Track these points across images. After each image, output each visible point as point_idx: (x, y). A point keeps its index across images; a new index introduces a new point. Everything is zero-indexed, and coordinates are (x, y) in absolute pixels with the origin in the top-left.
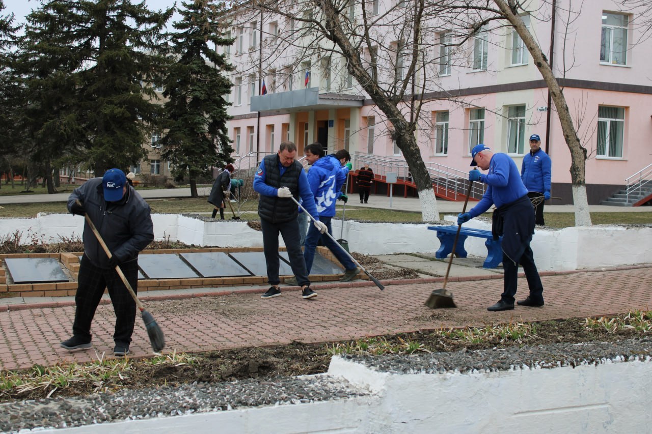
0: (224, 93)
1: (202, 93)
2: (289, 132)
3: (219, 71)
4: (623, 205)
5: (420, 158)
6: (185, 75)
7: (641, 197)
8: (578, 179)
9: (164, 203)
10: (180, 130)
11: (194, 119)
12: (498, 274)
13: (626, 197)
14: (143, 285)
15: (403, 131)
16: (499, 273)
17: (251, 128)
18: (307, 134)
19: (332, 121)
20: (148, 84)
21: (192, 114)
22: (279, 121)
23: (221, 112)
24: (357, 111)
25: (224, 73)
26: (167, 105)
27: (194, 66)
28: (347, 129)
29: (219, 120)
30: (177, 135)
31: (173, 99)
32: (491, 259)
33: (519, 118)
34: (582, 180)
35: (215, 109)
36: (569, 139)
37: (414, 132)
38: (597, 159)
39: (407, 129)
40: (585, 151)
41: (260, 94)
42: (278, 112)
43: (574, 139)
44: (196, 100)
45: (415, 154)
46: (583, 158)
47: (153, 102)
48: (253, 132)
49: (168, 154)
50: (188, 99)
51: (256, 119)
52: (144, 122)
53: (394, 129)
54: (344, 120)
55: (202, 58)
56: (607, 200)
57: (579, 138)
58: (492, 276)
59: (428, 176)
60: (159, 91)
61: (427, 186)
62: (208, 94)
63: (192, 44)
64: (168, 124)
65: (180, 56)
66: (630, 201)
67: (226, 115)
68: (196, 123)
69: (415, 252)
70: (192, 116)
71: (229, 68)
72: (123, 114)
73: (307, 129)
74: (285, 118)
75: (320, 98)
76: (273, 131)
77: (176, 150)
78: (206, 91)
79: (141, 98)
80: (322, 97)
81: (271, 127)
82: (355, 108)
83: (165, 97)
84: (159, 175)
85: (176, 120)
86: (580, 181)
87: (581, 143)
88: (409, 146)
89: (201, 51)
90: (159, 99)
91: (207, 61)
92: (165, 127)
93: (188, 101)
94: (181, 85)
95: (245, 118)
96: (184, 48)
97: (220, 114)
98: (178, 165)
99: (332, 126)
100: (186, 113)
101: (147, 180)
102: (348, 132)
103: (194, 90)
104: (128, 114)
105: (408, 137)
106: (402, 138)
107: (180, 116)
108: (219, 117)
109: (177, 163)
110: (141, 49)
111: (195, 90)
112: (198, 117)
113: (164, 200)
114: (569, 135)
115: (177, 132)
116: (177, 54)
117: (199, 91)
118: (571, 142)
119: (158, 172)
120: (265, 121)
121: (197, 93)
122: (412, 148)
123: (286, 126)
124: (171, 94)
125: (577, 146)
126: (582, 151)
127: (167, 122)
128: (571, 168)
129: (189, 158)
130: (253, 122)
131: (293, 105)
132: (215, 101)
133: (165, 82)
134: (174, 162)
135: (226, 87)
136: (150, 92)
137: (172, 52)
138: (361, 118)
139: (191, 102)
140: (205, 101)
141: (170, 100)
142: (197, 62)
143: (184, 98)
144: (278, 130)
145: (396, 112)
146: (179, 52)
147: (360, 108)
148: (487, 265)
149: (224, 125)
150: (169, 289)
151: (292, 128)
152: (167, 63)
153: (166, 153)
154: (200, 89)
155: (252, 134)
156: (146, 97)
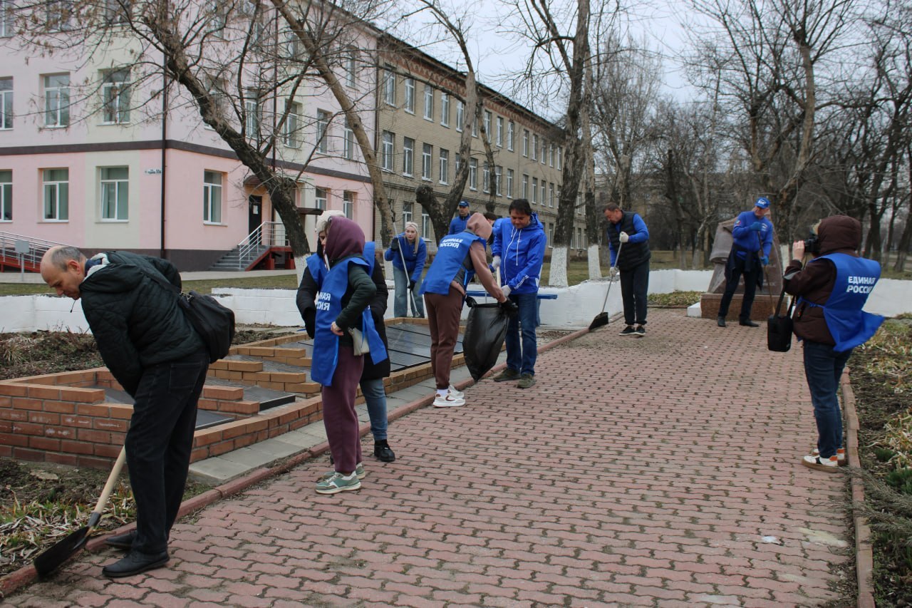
4: (237, 270)
7: (251, 262)
13: (238, 262)
38: (205, 225)
66: (242, 266)
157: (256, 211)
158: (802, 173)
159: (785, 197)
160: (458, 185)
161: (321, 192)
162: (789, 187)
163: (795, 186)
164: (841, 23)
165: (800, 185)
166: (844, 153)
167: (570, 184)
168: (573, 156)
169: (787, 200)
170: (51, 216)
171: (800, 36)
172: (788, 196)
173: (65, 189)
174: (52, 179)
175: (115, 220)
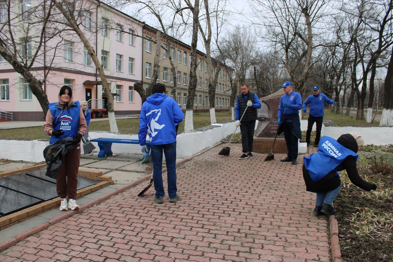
105: (40, 89)
114: (107, 88)
125: (110, 93)
145: (29, 74)
157: (89, 95)
158: (307, 73)
159: (299, 85)
160: (152, 82)
161: (119, 87)
162: (301, 80)
163: (304, 80)
164: (324, 3)
165: (306, 79)
166: (324, 70)
167: (193, 79)
168: (194, 66)
169: (300, 86)
170: (4, 99)
171: (305, 11)
172: (300, 85)
173: (8, 87)
174: (4, 83)
175: (28, 100)
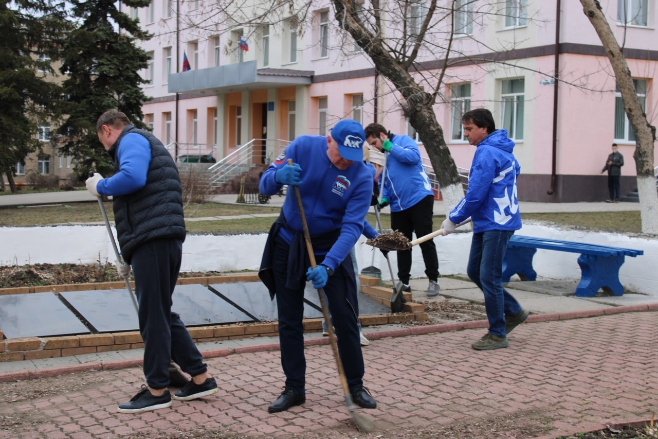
0: (140, 67)
1: (111, 68)
2: (216, 118)
3: (132, 39)
5: (442, 142)
6: (88, 45)
8: (646, 168)
9: (67, 210)
10: (83, 116)
11: (103, 102)
12: (611, 307)
14: (89, 344)
15: (419, 105)
16: (605, 303)
17: (167, 115)
18: (239, 120)
19: (272, 104)
20: (41, 56)
21: (99, 95)
22: (202, 104)
23: (137, 92)
24: (305, 90)
25: (138, 44)
26: (66, 83)
27: (101, 33)
28: (292, 113)
29: (135, 102)
30: (80, 122)
31: (74, 76)
32: (587, 283)
33: (515, 95)
34: (651, 169)
35: (129, 88)
36: (633, 113)
37: (433, 106)
39: (425, 102)
40: (653, 130)
41: (178, 71)
42: (203, 93)
43: (639, 113)
44: (103, 78)
45: (436, 136)
46: (651, 139)
47: (49, 79)
48: (170, 120)
49: (67, 147)
50: (93, 76)
51: (174, 103)
52: (37, 106)
53: (405, 102)
54: (287, 101)
55: (110, 24)
56: (629, 195)
57: (646, 113)
58: (604, 311)
59: (455, 167)
60: (57, 65)
61: (454, 179)
62: (118, 69)
63: (97, 5)
64: (69, 107)
65: (81, 21)
67: (143, 95)
68: (105, 106)
69: (455, 273)
70: (99, 98)
71: (145, 36)
72: (10, 94)
73: (239, 113)
74: (211, 101)
75: (259, 74)
76: (195, 117)
77: (79, 142)
78: (117, 66)
79: (33, 75)
80: (259, 72)
81: (193, 113)
82: (301, 86)
83: (63, 74)
84: (48, 175)
85: (79, 102)
86: (648, 170)
87: (648, 119)
88: (429, 126)
89: (109, 15)
90: (57, 76)
91: (116, 27)
92: (65, 112)
93: (93, 78)
94: (85, 57)
95: (160, 102)
96: (87, 10)
97: (135, 95)
98: (82, 160)
99: (273, 110)
100: (91, 94)
101: (34, 182)
102: (293, 117)
103: (100, 64)
104: (16, 95)
105: (426, 113)
106: (419, 114)
107: (84, 97)
108: (134, 99)
109: (80, 157)
110: (31, 11)
111: (103, 64)
112: (107, 98)
113: (67, 206)
114: (632, 108)
115: (81, 118)
116: (77, 18)
117: (107, 65)
118: (635, 118)
119: (47, 171)
120: (185, 105)
121: (105, 68)
122: (432, 128)
123: (212, 111)
124: (70, 70)
125: (643, 123)
126: (650, 129)
127: (67, 105)
128: (635, 153)
129: (96, 152)
130: (170, 107)
131: (225, 83)
132: (128, 79)
133: (63, 55)
134: (77, 157)
135: (143, 59)
136: (44, 66)
137: (70, 16)
138: (310, 100)
139: (97, 80)
140: (115, 78)
141: (69, 78)
142: (104, 28)
143: (87, 75)
144: (202, 116)
145: (408, 79)
146: (80, 16)
147: (308, 86)
148: (580, 292)
149: (140, 109)
150: (131, 348)
151: (220, 113)
152: (67, 29)
153: (66, 146)
154: (109, 63)
155: (168, 122)
156: (39, 73)
